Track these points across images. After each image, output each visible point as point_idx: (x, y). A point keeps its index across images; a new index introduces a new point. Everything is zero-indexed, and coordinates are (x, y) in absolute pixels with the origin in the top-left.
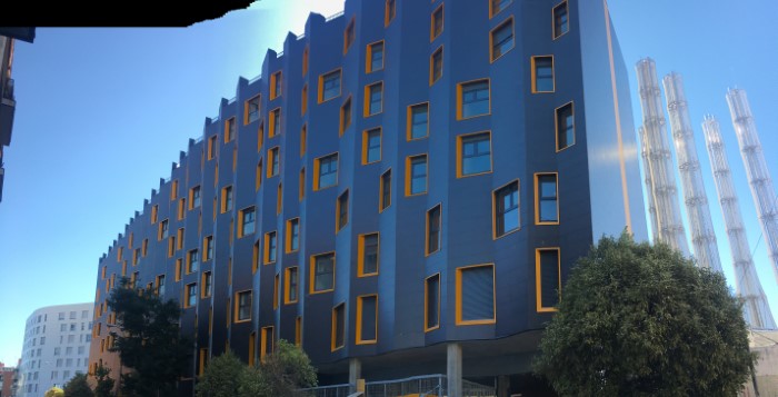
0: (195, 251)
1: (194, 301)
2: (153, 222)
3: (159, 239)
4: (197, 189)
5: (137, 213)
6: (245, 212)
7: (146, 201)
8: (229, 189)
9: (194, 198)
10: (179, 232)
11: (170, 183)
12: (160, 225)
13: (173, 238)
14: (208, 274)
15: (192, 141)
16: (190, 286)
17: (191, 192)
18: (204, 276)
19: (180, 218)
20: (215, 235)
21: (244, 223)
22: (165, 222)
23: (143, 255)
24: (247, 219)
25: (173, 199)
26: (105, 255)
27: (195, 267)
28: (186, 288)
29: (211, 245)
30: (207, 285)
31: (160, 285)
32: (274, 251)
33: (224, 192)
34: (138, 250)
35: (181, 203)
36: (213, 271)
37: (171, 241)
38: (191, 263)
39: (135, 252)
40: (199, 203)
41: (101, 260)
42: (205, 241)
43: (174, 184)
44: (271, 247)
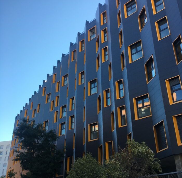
0: (65, 106)
1: (64, 132)
2: (43, 95)
3: (46, 103)
4: (66, 76)
5: (35, 92)
6: (92, 83)
7: (40, 86)
8: (82, 73)
9: (64, 81)
10: (57, 98)
11: (52, 76)
12: (47, 96)
13: (53, 101)
14: (72, 117)
15: (63, 55)
16: (62, 124)
17: (63, 78)
18: (70, 119)
19: (57, 91)
20: (76, 97)
21: (91, 88)
22: (49, 95)
23: (37, 112)
24: (92, 86)
25: (54, 82)
26: (18, 114)
27: (65, 114)
28: (60, 126)
29: (74, 102)
30: (72, 123)
31: (46, 126)
32: (109, 100)
33: (80, 75)
34: (35, 110)
35: (57, 84)
36: (75, 115)
37: (52, 103)
38: (62, 112)
39: (33, 111)
40: (67, 83)
41: (16, 117)
42: (71, 100)
43: (54, 76)
44: (107, 98)
